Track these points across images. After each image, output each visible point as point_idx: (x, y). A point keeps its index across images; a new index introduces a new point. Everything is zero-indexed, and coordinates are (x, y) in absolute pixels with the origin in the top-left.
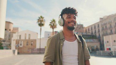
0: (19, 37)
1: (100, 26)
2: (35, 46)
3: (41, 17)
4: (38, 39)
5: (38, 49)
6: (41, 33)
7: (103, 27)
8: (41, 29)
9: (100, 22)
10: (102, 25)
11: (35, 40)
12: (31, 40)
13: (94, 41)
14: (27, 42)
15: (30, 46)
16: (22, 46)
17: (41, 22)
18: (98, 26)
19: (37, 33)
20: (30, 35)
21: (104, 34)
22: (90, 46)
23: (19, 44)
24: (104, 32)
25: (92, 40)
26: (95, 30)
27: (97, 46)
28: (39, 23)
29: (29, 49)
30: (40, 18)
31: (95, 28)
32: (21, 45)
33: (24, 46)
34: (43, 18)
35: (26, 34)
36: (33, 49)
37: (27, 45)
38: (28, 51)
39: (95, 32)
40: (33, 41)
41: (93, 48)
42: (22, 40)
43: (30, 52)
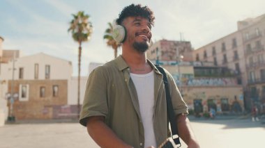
0: (17, 73)
1: (239, 43)
2: (65, 98)
3: (82, 15)
4: (72, 78)
5: (72, 107)
6: (80, 60)
7: (249, 46)
8: (80, 48)
9: (240, 31)
10: (245, 41)
11: (65, 82)
12: (53, 81)
13: (226, 83)
14: (41, 88)
15: (50, 98)
16: (26, 99)
17: (80, 30)
18: (234, 44)
19: (70, 63)
20: (48, 67)
21: (252, 63)
22: (218, 96)
23: (18, 93)
24: (251, 59)
25: (220, 81)
26: (225, 56)
27: (236, 97)
28: (76, 31)
29: (47, 107)
30: (76, 17)
31: (224, 49)
32: (23, 96)
33: (31, 100)
34: (87, 17)
35: (37, 65)
36: (57, 108)
37: (41, 95)
38: (45, 114)
39: (225, 60)
40: (57, 86)
41: (225, 102)
42: (27, 82)
43: (51, 114)
